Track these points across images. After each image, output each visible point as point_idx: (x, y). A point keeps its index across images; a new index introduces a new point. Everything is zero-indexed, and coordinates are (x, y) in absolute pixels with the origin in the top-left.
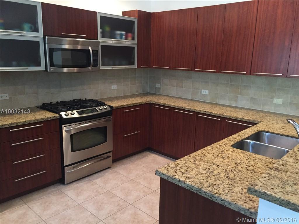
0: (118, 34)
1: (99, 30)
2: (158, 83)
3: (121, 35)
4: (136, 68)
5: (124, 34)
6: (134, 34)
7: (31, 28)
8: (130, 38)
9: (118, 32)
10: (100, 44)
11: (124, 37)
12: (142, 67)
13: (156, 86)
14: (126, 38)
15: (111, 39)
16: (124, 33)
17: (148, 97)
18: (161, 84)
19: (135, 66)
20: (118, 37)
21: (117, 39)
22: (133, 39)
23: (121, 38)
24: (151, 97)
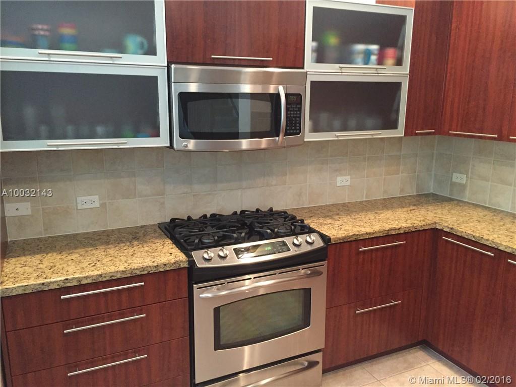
0: (359, 53)
1: (309, 44)
2: (460, 173)
3: (367, 54)
4: (403, 135)
5: (376, 52)
6: (402, 49)
7: (142, 46)
8: (390, 61)
9: (360, 47)
10: (310, 79)
11: (374, 58)
12: (416, 134)
13: (454, 180)
14: (380, 62)
15: (337, 65)
16: (374, 47)
17: (430, 208)
18: (467, 174)
19: (400, 132)
20: (359, 59)
21: (356, 64)
22: (399, 62)
23: (367, 61)
24: (439, 211)
